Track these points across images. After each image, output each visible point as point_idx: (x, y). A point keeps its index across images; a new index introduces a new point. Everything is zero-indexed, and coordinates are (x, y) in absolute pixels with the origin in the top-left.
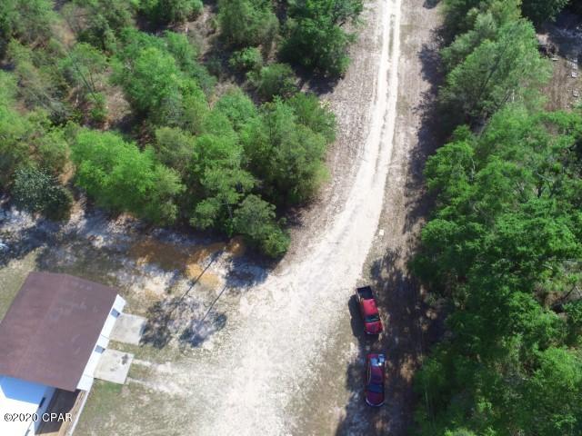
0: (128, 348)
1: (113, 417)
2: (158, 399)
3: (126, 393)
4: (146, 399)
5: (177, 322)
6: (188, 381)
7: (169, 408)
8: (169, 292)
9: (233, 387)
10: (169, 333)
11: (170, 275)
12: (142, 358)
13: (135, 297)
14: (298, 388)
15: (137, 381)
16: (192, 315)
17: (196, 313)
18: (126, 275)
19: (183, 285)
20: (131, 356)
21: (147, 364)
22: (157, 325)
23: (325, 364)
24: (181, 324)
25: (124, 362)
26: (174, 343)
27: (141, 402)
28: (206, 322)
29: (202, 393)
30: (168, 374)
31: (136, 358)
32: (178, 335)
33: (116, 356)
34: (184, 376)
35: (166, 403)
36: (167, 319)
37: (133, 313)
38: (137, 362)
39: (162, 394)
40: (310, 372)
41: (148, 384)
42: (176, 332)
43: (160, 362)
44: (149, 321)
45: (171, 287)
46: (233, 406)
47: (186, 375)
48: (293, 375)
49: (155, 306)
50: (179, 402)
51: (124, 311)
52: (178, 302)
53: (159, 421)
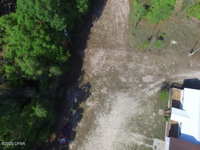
1: (155, 127)
2: (141, 132)
3: (152, 135)
4: (145, 132)
6: (132, 138)
9: (116, 135)
12: (149, 147)
14: (93, 133)
20: (154, 149)
21: (147, 145)
23: (82, 141)
25: (156, 146)
29: (126, 133)
30: (139, 141)
31: (152, 148)
38: (151, 146)
40: (88, 138)
46: (115, 128)
47: (133, 140)
48: (94, 138)
50: (134, 131)
53: (139, 125)
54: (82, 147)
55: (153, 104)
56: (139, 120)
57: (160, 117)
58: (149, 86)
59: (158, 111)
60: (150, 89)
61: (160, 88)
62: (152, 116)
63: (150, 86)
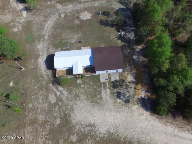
0: (110, 79)
1: (92, 83)
2: (100, 93)
3: (99, 84)
4: (99, 90)
5: (122, 89)
6: (107, 98)
7: (99, 96)
8: (129, 82)
9: (110, 113)
10: (118, 88)
11: (134, 80)
12: (108, 84)
13: (124, 74)
14: (117, 135)
15: (102, 85)
16: (125, 92)
17: (126, 93)
18: (129, 68)
19: (133, 86)
20: (108, 80)
21: (108, 86)
22: (118, 83)
23: (127, 142)
24: (122, 90)
25: (106, 80)
26: (115, 90)
27: (98, 89)
28: (125, 97)
29: (105, 104)
30: (107, 92)
31: (108, 82)
32: (118, 90)
33: (107, 77)
34: (108, 97)
35: (99, 95)
36: (121, 85)
37: (119, 75)
38: (107, 83)
39: (101, 93)
40: (123, 137)
41: (103, 88)
42: (119, 90)
43: (109, 89)
44: (119, 81)
45: (131, 82)
46: (105, 115)
48: (120, 131)
49: (123, 81)
50: (101, 98)
51: (119, 73)
52: (127, 87)
53: (95, 95)
54: (133, 141)
55: (75, 89)
56: (91, 96)
57: (83, 81)
58: (59, 96)
59: (79, 83)
60: (61, 94)
61: (59, 86)
62: (84, 87)
63: (59, 94)
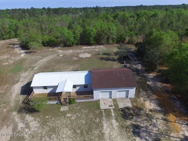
0: (116, 105)
1: (86, 111)
2: (99, 126)
8: (151, 111)
10: (132, 118)
11: (159, 108)
13: (138, 100)
15: (104, 114)
16: (148, 125)
17: (150, 127)
18: (144, 94)
20: (113, 107)
22: (132, 112)
24: (140, 122)
26: (129, 122)
27: (96, 119)
28: (150, 134)
32: (134, 123)
33: (111, 102)
34: (115, 133)
35: (98, 130)
36: (138, 115)
37: (131, 101)
38: (112, 110)
39: (102, 126)
41: (104, 119)
43: (116, 119)
44: (132, 108)
45: (154, 111)
49: (140, 108)
50: (101, 136)
51: (130, 98)
57: (71, 108)
59: (64, 111)
